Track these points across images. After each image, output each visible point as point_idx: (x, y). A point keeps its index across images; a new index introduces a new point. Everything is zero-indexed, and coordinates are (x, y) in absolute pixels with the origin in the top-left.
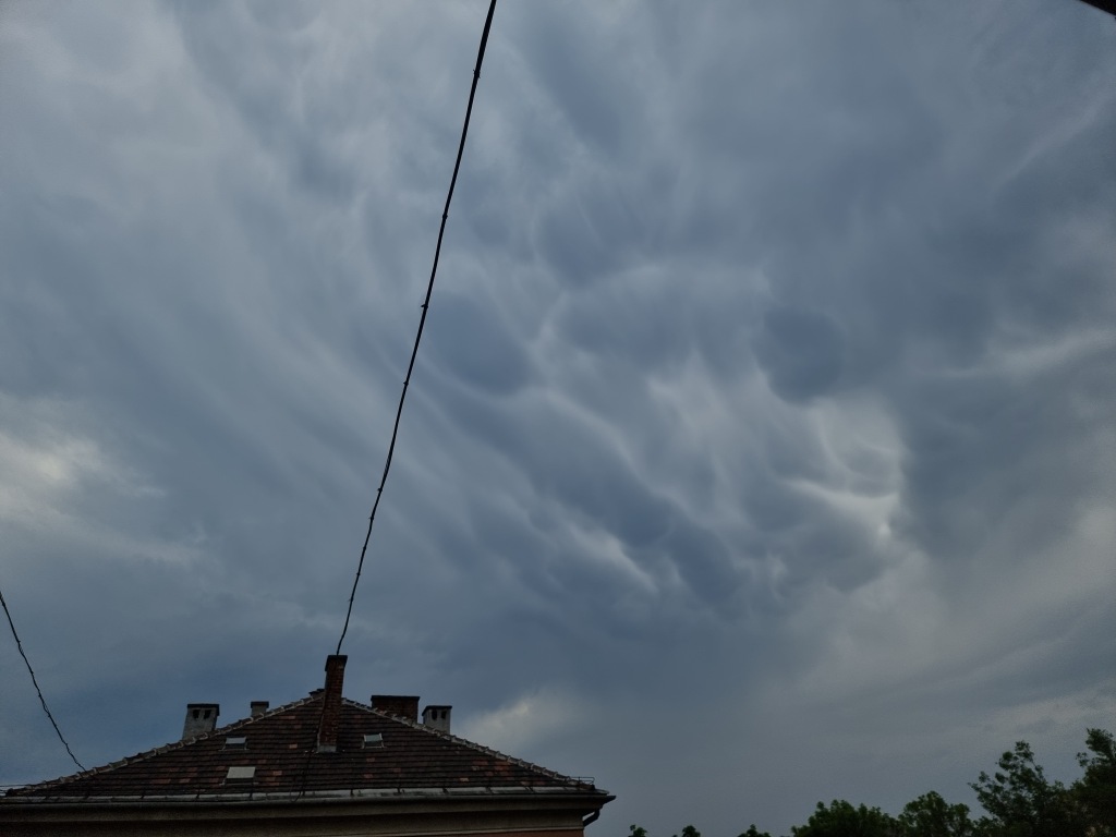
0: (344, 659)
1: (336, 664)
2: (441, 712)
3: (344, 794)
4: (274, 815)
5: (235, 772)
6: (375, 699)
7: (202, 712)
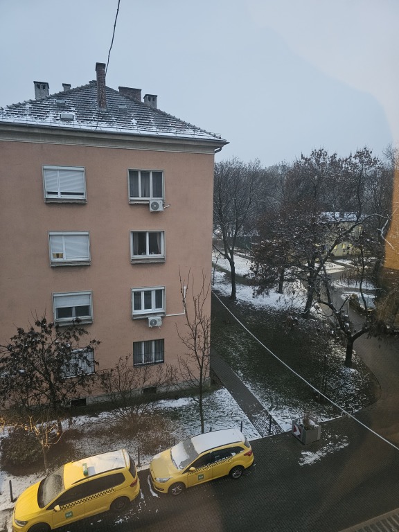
0: (104, 66)
2: (152, 98)
4: (85, 135)
6: (120, 88)
7: (41, 86)
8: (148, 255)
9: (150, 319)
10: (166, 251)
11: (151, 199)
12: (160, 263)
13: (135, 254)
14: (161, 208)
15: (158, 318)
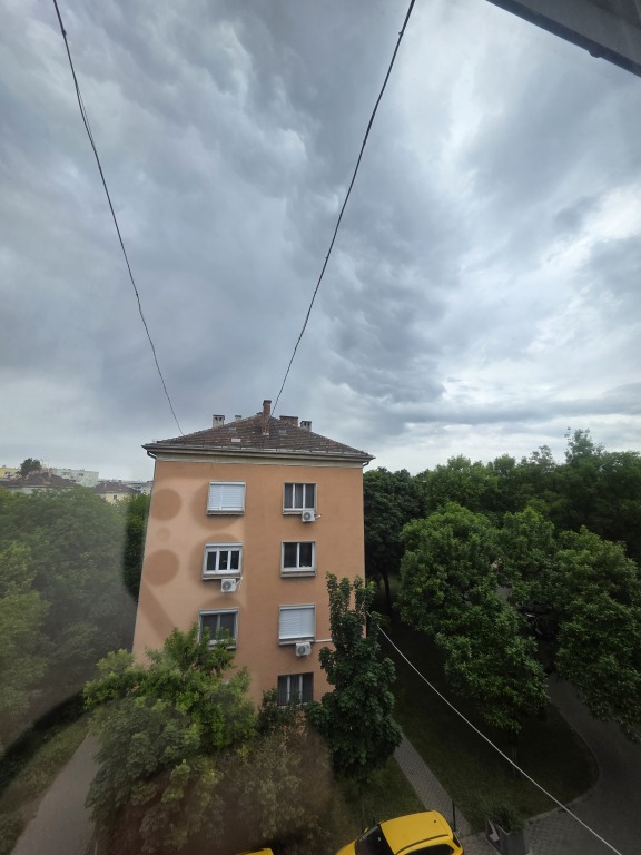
0: (270, 402)
1: (267, 403)
2: (308, 424)
3: (274, 450)
4: (249, 455)
5: (234, 440)
6: (281, 417)
7: (218, 418)
8: (298, 568)
9: (299, 644)
10: (317, 563)
11: (304, 510)
12: (310, 577)
13: (285, 566)
14: (312, 519)
15: (307, 643)
